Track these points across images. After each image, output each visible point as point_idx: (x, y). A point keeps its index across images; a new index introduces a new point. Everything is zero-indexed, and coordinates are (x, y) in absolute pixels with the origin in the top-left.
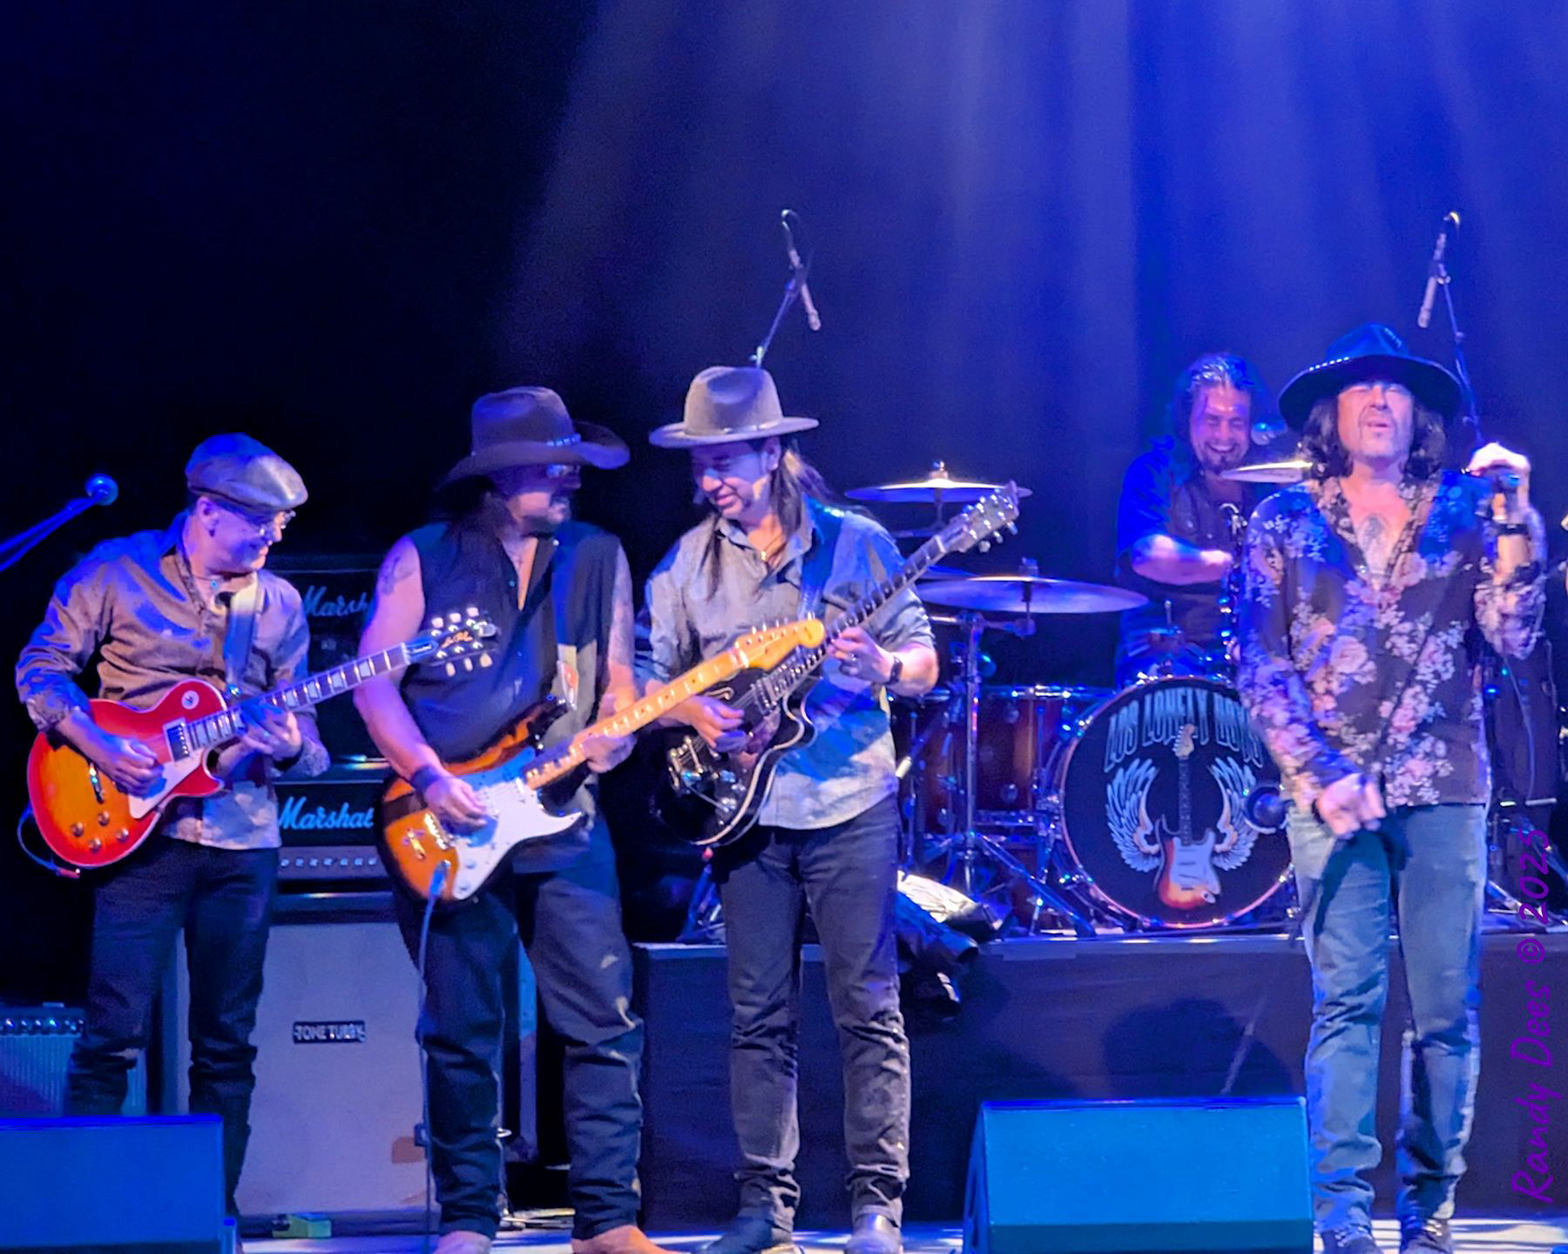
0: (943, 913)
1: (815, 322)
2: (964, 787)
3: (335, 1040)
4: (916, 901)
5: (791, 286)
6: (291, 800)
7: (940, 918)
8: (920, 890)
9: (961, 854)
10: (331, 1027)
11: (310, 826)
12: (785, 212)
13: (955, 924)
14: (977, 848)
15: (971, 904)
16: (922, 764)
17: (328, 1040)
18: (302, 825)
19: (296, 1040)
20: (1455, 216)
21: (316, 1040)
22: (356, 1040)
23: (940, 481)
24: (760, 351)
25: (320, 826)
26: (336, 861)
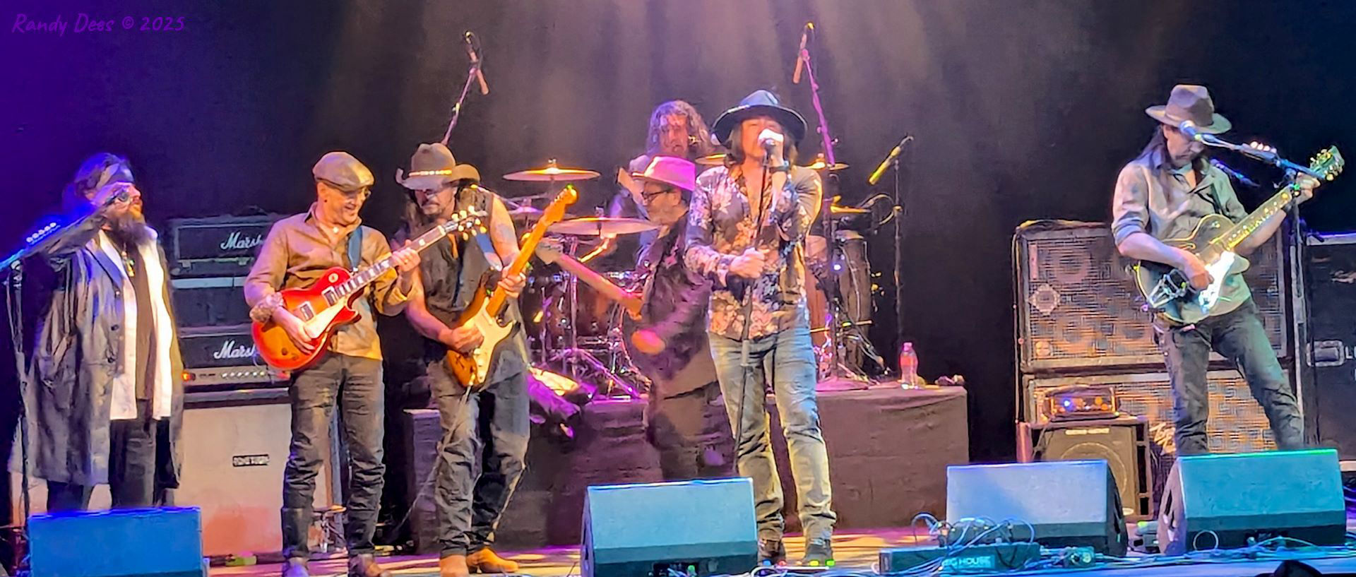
0: (563, 390)
1: (485, 91)
2: (570, 324)
3: (254, 465)
4: (547, 385)
5: (472, 71)
6: (227, 343)
7: (560, 393)
8: (551, 379)
9: (570, 359)
10: (252, 458)
11: (237, 356)
12: (468, 34)
13: (569, 396)
14: (579, 356)
15: (576, 386)
16: (549, 314)
17: (251, 465)
18: (232, 356)
19: (234, 465)
20: (811, 25)
21: (244, 465)
22: (265, 464)
23: (553, 170)
24: (458, 106)
25: (242, 356)
26: (251, 373)
